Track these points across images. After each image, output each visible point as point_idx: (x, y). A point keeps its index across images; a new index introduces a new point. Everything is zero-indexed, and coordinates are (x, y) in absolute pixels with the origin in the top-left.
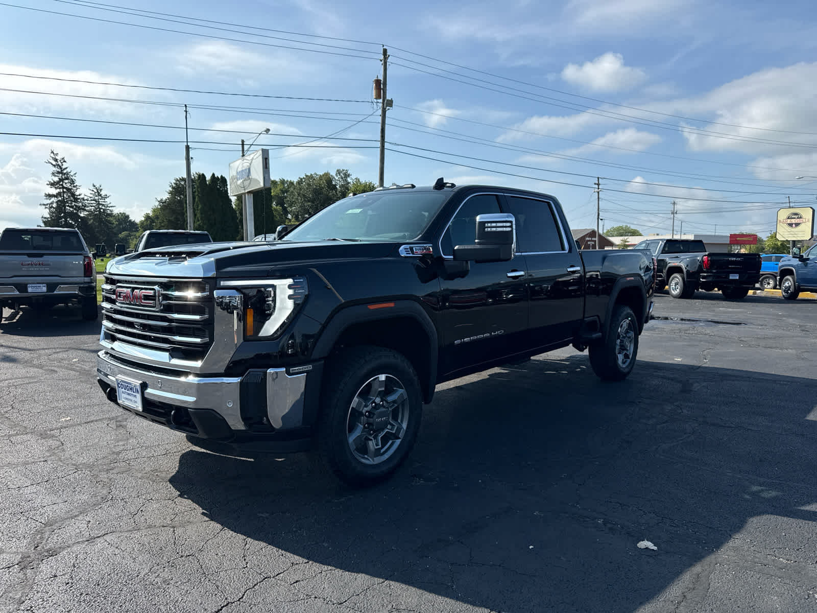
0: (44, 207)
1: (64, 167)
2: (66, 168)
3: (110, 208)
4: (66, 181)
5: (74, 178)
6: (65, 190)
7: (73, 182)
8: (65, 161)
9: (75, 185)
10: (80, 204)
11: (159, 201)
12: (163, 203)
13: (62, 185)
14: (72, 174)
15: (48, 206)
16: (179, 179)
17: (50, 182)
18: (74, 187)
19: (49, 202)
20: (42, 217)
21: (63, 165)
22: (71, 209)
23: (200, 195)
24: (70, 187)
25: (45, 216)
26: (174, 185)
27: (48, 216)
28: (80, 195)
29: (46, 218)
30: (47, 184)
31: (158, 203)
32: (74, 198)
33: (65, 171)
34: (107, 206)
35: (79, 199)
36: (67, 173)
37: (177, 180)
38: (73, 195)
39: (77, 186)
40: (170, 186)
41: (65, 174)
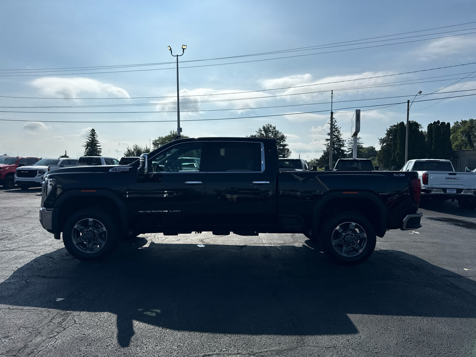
0: (325, 145)
1: (335, 125)
2: (336, 125)
3: (361, 145)
4: (336, 132)
5: (339, 130)
6: (335, 136)
7: (339, 132)
8: (336, 122)
9: (340, 133)
10: (342, 143)
11: (380, 140)
12: (382, 140)
13: (334, 134)
14: (339, 128)
15: (326, 145)
16: (392, 126)
17: (328, 133)
18: (339, 134)
19: (327, 143)
20: (323, 151)
21: (335, 124)
22: (337, 146)
23: (399, 135)
24: (338, 135)
25: (324, 150)
26: (389, 130)
27: (326, 150)
28: (342, 138)
29: (325, 151)
30: (327, 134)
31: (379, 140)
32: (339, 140)
33: (336, 127)
34: (360, 143)
35: (341, 140)
36: (337, 128)
37: (391, 127)
38: (339, 139)
39: (341, 134)
40: (386, 131)
41: (335, 128)
